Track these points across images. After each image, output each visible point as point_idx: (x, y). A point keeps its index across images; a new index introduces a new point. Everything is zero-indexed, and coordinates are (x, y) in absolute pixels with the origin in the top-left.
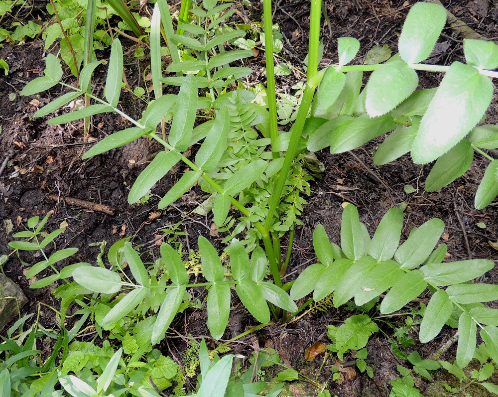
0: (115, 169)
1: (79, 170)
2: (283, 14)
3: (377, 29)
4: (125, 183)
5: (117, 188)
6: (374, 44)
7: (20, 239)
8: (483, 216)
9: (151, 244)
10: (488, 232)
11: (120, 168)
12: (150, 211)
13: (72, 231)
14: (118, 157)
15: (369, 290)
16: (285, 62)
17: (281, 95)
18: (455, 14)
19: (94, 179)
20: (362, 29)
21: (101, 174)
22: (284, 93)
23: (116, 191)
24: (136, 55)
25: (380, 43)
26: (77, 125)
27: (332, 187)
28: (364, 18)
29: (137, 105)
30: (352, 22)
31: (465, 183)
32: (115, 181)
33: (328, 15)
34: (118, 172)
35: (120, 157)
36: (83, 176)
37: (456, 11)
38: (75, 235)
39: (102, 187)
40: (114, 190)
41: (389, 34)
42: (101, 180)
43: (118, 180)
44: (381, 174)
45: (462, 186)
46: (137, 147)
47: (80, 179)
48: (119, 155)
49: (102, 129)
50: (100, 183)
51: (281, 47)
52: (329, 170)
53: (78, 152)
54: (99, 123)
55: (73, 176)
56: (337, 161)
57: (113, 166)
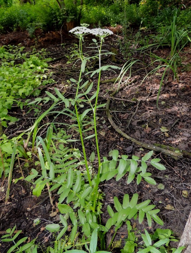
0: (22, 213)
1: (5, 217)
2: (78, 144)
3: (110, 145)
4: (27, 218)
5: (24, 221)
6: (110, 150)
7: (5, 238)
8: (160, 199)
9: (43, 242)
10: (163, 204)
11: (24, 213)
12: (41, 228)
13: (4, 247)
14: (21, 208)
15: (125, 215)
16: (82, 160)
17: (84, 171)
18: (132, 137)
19: (12, 220)
20: (105, 146)
21: (16, 217)
22: (84, 170)
23: (24, 222)
24: (25, 166)
25: (112, 149)
26: (2, 198)
27: (109, 200)
28: (105, 142)
29: (28, 185)
30: (101, 144)
31: (151, 189)
32: (22, 218)
33: (93, 143)
34: (23, 214)
35: (22, 208)
36: (7, 220)
37: (132, 136)
38: (5, 249)
39: (17, 222)
40: (22, 222)
41: (114, 146)
42: (15, 219)
43: (24, 217)
44: (124, 192)
45: (150, 190)
46: (30, 202)
47: (6, 221)
48: (22, 207)
49: (13, 197)
50: (16, 221)
51: (81, 155)
52: (106, 195)
53: (2, 210)
54: (12, 195)
55: (2, 221)
56: (108, 191)
57: (21, 212)
